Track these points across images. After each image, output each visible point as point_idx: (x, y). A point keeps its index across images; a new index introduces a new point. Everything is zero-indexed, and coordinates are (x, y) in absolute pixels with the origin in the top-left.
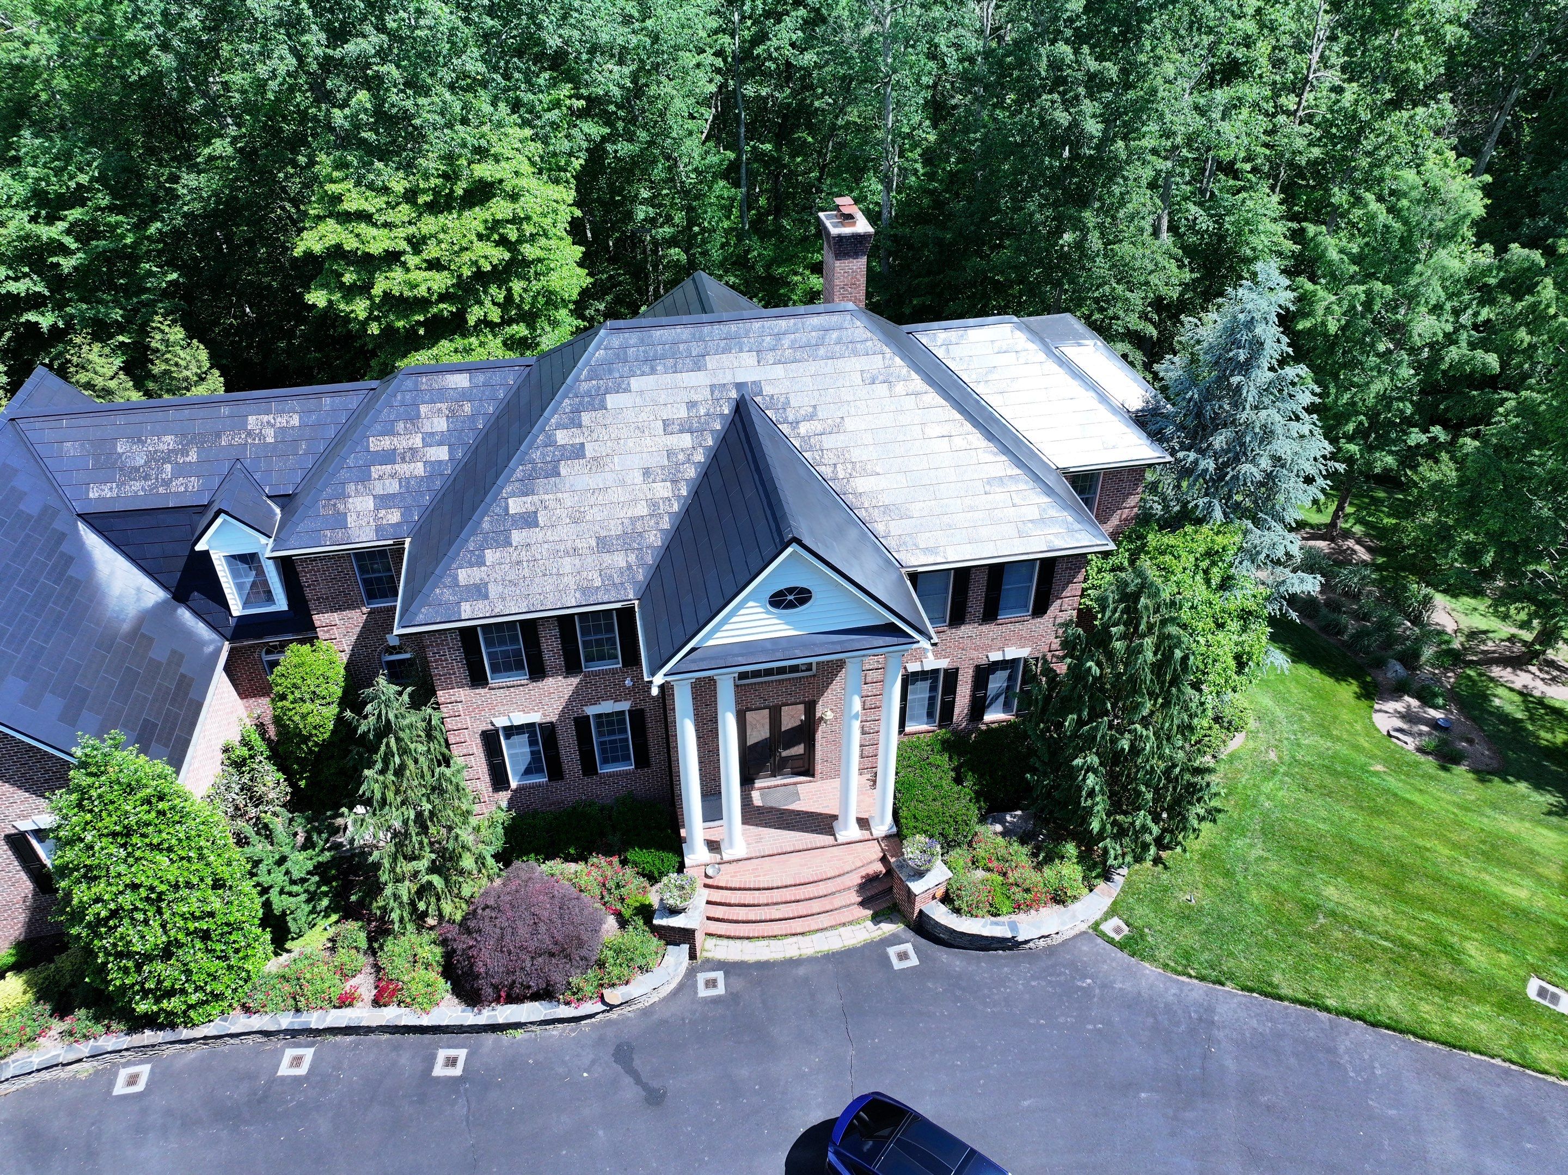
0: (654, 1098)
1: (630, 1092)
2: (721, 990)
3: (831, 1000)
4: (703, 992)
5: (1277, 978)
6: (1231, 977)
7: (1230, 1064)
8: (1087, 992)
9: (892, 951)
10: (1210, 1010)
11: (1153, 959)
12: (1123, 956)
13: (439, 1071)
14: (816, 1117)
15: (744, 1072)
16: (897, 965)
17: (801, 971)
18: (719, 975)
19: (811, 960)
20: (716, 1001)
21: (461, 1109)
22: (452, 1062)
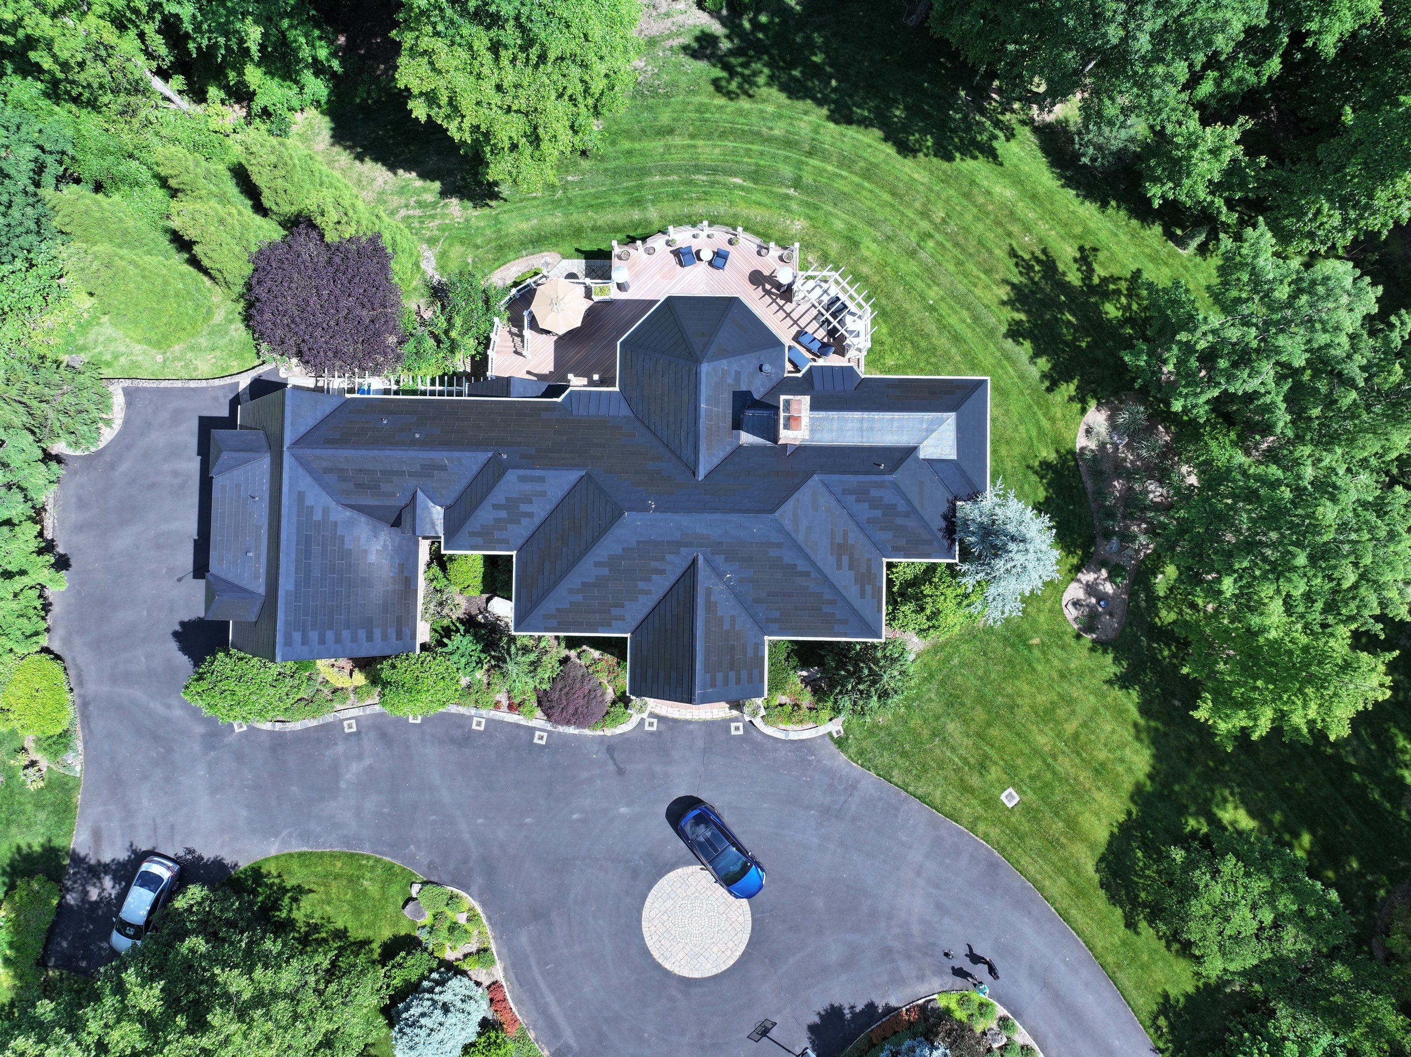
0: (621, 772)
1: (611, 768)
2: (654, 728)
3: (700, 744)
4: (647, 728)
5: (895, 772)
6: (876, 768)
7: (853, 807)
8: (810, 762)
9: (733, 725)
10: (858, 782)
11: (846, 752)
12: (833, 748)
13: (536, 741)
14: (682, 793)
15: (658, 768)
16: (733, 732)
17: (691, 727)
18: (655, 721)
19: (697, 722)
20: (651, 733)
21: (546, 760)
22: (541, 738)
